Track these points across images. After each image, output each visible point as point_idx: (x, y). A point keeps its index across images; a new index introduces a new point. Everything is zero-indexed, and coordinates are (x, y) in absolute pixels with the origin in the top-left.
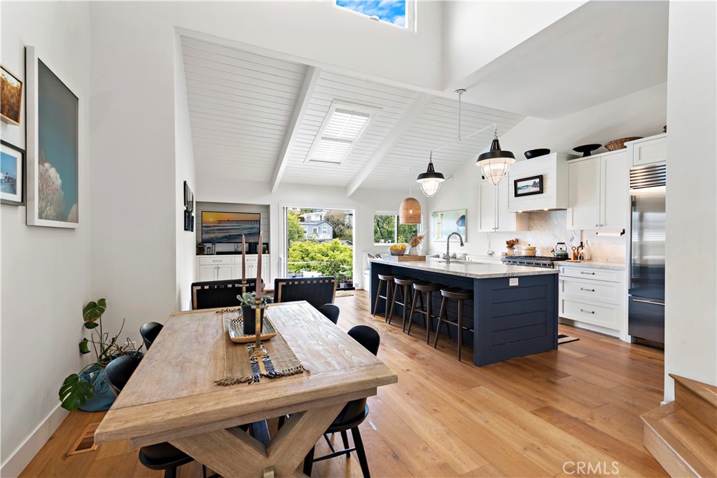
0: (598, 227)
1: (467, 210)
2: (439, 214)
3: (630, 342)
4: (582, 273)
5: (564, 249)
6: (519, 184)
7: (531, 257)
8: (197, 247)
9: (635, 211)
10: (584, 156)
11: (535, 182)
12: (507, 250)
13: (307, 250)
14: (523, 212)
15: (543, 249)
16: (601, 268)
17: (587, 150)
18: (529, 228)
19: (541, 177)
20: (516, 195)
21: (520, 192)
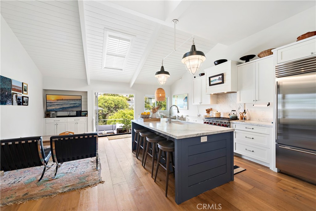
0: (255, 101)
1: (188, 94)
2: (176, 96)
3: (277, 172)
4: (246, 128)
5: (235, 114)
6: (212, 79)
7: (218, 118)
8: (45, 113)
9: (279, 94)
10: (246, 62)
11: (219, 77)
12: (206, 114)
14: (214, 94)
15: (224, 114)
16: (257, 125)
17: (247, 58)
18: (217, 103)
19: (223, 75)
20: (210, 85)
21: (212, 83)
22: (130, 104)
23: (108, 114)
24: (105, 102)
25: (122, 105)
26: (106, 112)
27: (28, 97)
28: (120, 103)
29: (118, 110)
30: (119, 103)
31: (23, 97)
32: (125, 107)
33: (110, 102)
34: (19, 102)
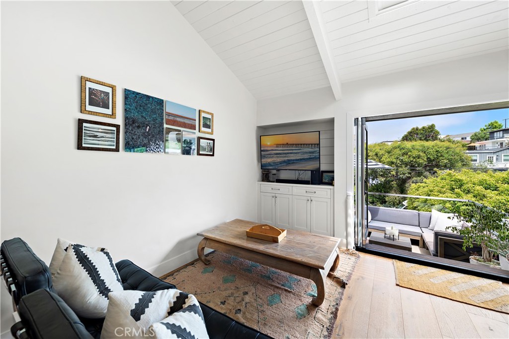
13: (460, 180)
22: (474, 158)
23: (409, 178)
24: (403, 154)
25: (450, 160)
26: (407, 175)
27: (213, 140)
28: (442, 156)
29: (439, 172)
30: (439, 154)
31: (199, 138)
32: (460, 164)
33: (415, 153)
34: (187, 148)
